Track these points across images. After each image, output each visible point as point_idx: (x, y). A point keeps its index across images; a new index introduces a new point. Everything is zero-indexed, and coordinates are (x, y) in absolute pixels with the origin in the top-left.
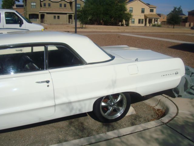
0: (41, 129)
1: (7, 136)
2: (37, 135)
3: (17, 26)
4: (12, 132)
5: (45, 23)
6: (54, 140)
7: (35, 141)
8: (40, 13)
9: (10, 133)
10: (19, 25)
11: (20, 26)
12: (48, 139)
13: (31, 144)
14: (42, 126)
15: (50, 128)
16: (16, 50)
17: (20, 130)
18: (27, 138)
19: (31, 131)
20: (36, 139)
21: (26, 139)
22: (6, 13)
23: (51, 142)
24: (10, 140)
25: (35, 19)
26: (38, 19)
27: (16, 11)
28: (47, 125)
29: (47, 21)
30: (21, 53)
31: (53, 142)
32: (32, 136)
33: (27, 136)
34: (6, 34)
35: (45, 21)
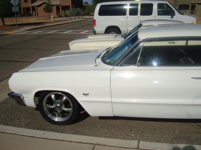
0: (186, 126)
1: (152, 125)
2: (182, 131)
3: (168, 17)
4: (158, 123)
5: (196, 14)
6: (199, 140)
7: (179, 136)
8: (191, 3)
9: (155, 122)
10: (170, 16)
11: (172, 18)
12: (193, 138)
13: (175, 138)
14: (188, 123)
15: (197, 128)
16: (169, 43)
17: (165, 122)
18: (172, 131)
19: (176, 125)
20: (180, 135)
21: (170, 133)
22: (158, 4)
23: (197, 142)
24: (154, 129)
25: (184, 10)
26: (188, 10)
27: (169, 3)
28: (193, 123)
29: (197, 12)
30: (174, 46)
31: (198, 142)
32: (177, 131)
33: (172, 129)
34: (158, 27)
35: (195, 12)
